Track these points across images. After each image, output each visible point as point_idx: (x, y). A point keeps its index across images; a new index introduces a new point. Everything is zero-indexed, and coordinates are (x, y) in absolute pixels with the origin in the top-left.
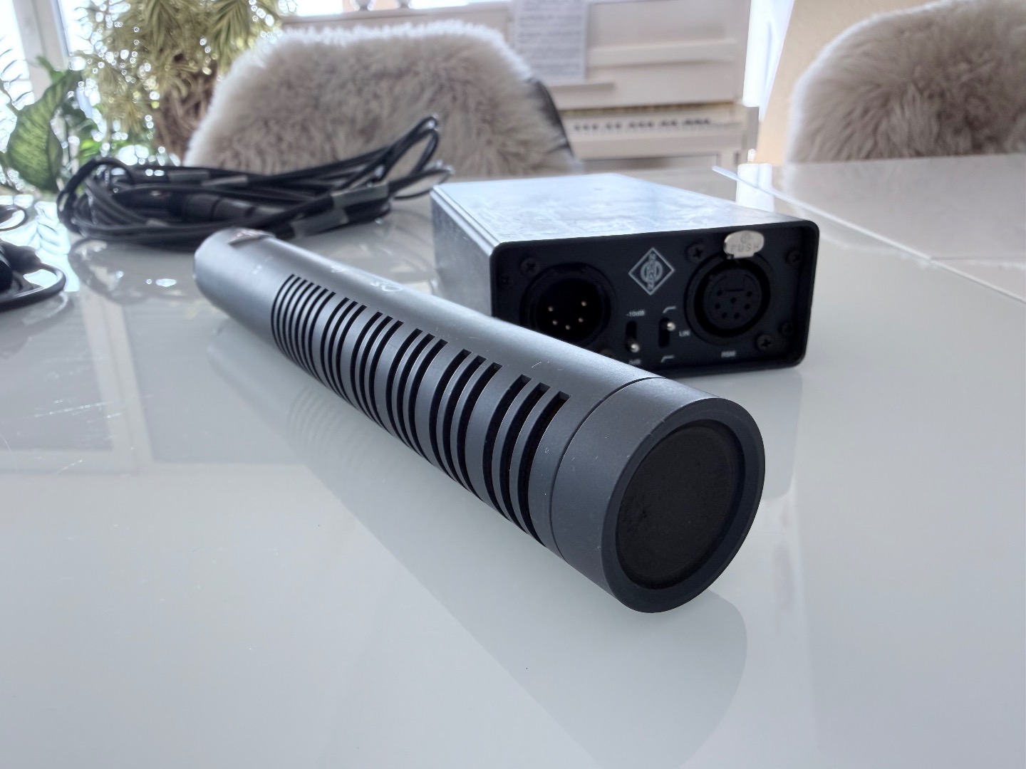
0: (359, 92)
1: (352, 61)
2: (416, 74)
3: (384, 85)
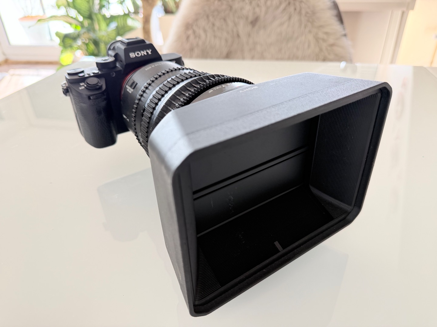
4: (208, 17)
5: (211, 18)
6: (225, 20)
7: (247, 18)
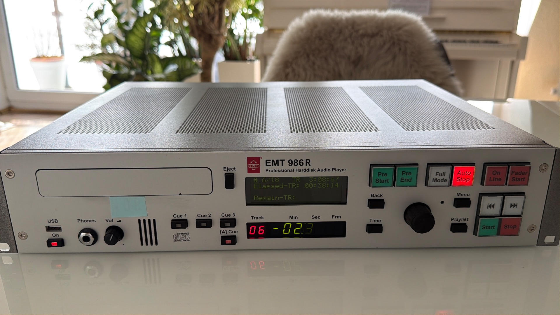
0: (353, 43)
1: (350, 27)
2: (382, 36)
3: (365, 40)
4: (308, 56)
5: (311, 57)
6: (326, 59)
7: (349, 57)
